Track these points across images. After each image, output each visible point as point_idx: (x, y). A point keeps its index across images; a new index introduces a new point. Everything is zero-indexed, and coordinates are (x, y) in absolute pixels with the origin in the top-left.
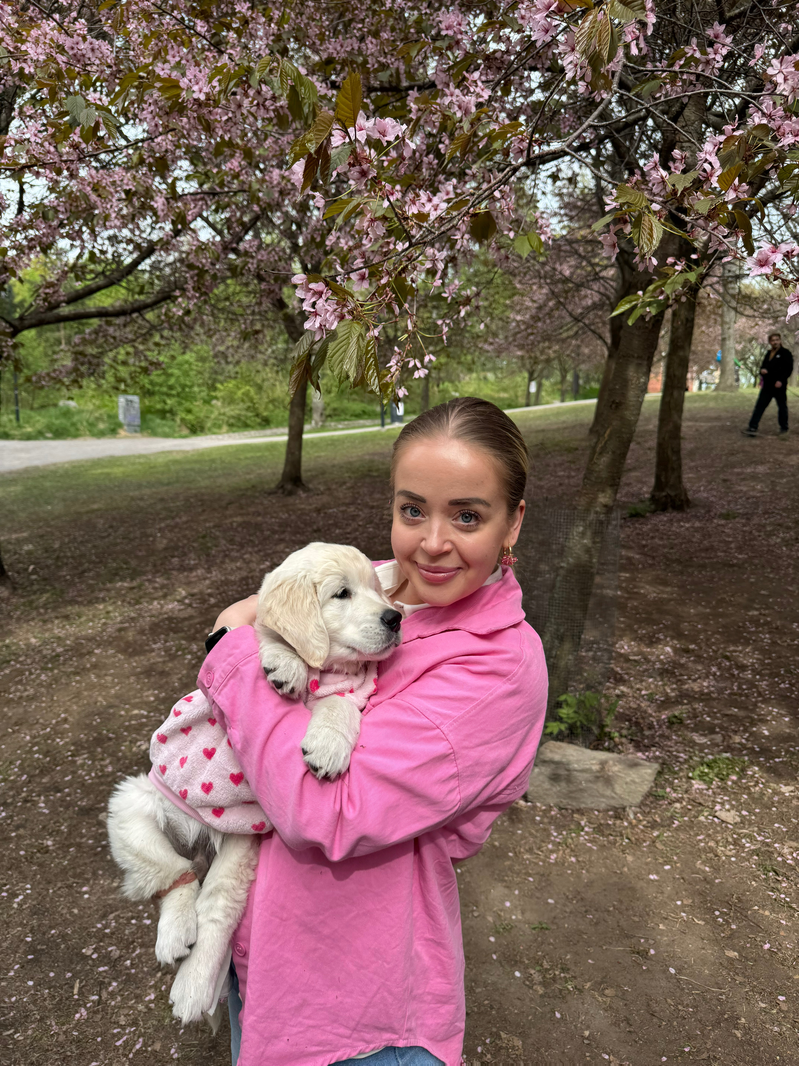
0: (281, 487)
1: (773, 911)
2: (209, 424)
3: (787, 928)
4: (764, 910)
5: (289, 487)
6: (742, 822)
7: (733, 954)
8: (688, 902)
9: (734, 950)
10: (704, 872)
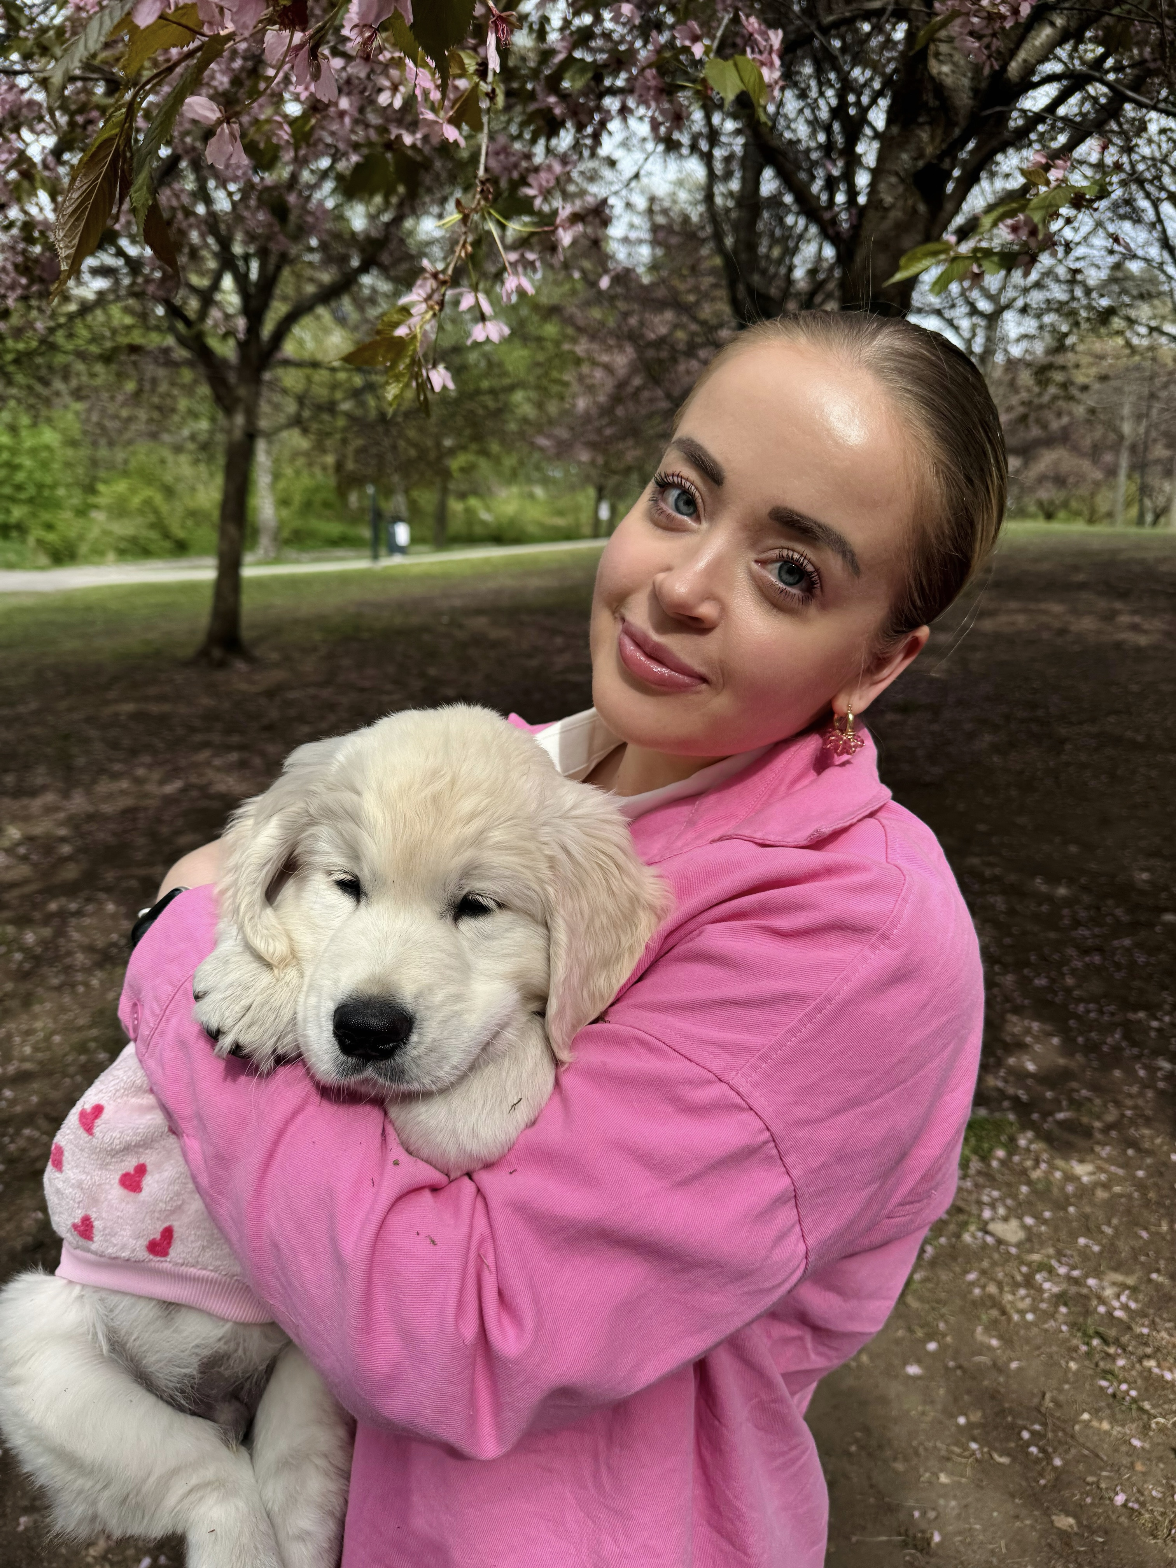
0: (204, 653)
1: (1113, 1420)
2: (84, 549)
3: (1145, 1455)
4: (1101, 1420)
5: (217, 653)
6: (1029, 1239)
7: (1066, 1522)
8: (976, 1416)
9: (1068, 1514)
10: (990, 1348)
